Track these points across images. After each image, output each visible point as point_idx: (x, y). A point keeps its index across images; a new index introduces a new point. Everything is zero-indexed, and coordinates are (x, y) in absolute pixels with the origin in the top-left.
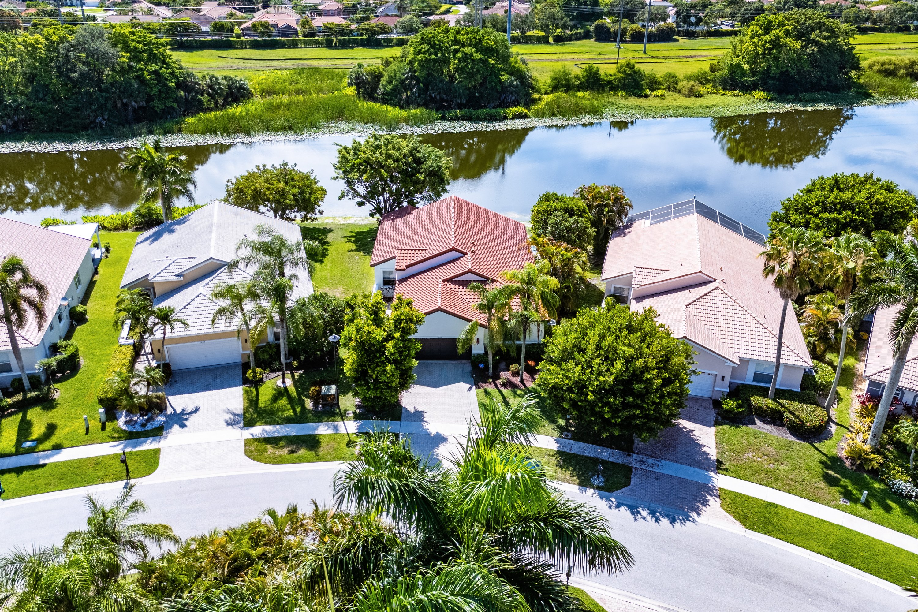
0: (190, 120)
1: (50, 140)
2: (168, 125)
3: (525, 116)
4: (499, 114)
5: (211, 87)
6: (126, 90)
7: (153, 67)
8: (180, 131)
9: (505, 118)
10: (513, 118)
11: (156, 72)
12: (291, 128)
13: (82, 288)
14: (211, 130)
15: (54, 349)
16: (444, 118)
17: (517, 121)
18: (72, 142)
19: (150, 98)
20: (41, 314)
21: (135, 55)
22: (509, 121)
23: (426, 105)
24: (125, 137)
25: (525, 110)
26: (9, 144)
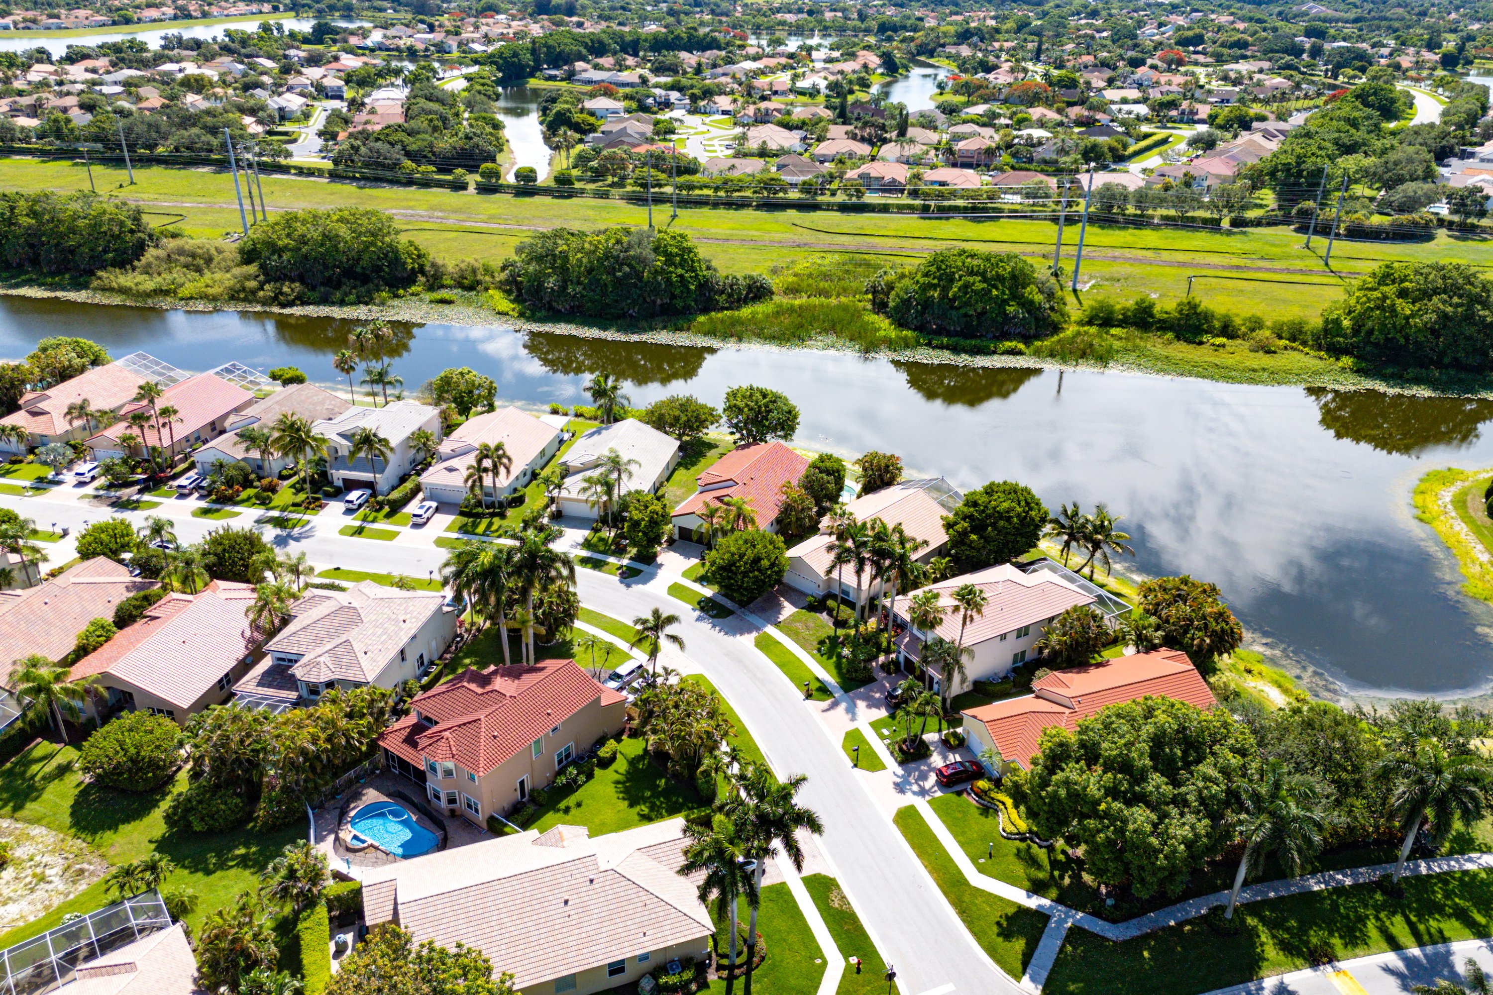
0: (702, 319)
1: (591, 325)
2: (680, 322)
3: (1020, 353)
4: (988, 347)
5: (731, 286)
6: (655, 289)
7: (680, 271)
8: (689, 329)
9: (994, 352)
10: (1003, 353)
11: (681, 276)
12: (779, 339)
13: (545, 459)
14: (711, 332)
15: (515, 490)
16: (929, 344)
17: (1003, 358)
18: (605, 329)
19: (673, 297)
20: (508, 471)
21: (669, 258)
22: (996, 357)
23: (920, 328)
24: (644, 330)
25: (1021, 346)
26: (563, 325)
